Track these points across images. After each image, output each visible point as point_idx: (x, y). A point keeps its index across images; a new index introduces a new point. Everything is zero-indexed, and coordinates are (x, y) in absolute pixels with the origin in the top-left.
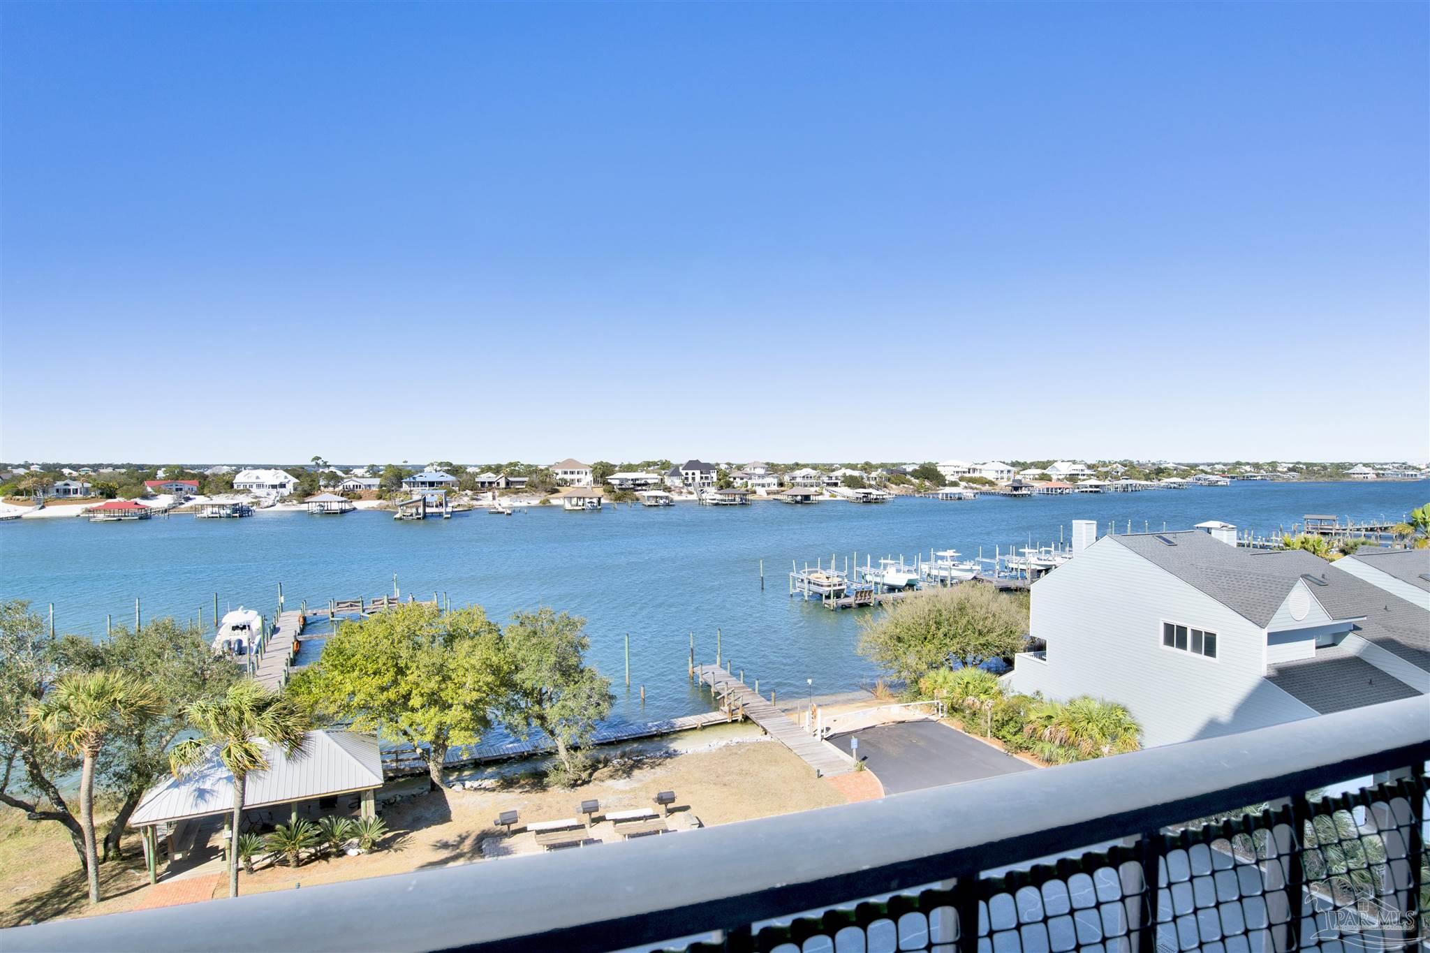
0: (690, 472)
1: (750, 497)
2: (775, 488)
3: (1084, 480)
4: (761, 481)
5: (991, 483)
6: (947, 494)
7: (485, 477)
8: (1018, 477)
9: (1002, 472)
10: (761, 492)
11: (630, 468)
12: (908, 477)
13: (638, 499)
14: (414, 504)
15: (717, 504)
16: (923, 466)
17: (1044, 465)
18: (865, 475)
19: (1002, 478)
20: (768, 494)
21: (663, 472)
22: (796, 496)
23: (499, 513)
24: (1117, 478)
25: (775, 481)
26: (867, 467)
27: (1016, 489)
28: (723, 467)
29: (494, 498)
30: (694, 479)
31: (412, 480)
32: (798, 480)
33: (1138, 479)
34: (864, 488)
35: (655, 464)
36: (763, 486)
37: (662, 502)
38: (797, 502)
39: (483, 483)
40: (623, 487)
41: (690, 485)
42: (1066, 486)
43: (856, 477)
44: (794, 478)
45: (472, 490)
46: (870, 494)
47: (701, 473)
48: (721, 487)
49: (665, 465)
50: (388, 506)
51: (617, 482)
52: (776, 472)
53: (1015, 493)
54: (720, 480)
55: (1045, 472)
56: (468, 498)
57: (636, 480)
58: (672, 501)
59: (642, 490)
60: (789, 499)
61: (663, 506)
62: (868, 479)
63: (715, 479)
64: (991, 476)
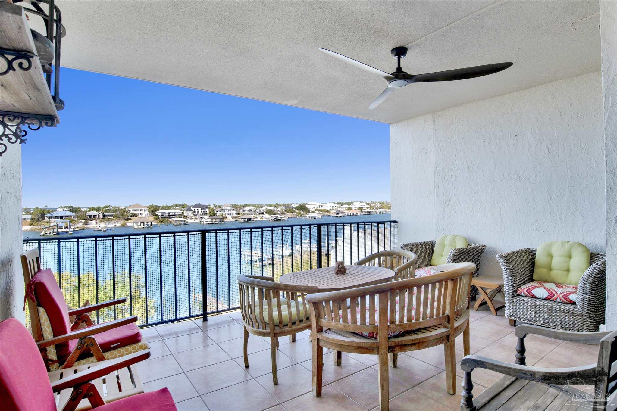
0: (196, 209)
1: (224, 220)
2: (236, 215)
3: (365, 209)
4: (229, 213)
5: (328, 212)
6: (310, 216)
7: (91, 213)
8: (339, 209)
9: (333, 207)
10: (229, 217)
11: (167, 208)
12: (294, 209)
13: (171, 222)
14: (51, 228)
15: (209, 223)
16: (300, 205)
17: (350, 204)
18: (275, 209)
19: (333, 209)
20: (233, 218)
21: (183, 209)
22: (245, 219)
23: (99, 230)
24: (377, 208)
25: (236, 212)
26: (277, 206)
27: (338, 214)
28: (212, 206)
29: (96, 223)
30: (198, 212)
31: (50, 215)
32: (246, 212)
33: (386, 209)
34: (275, 214)
35: (180, 205)
36: (230, 215)
37: (182, 223)
38: (245, 222)
39: (90, 216)
40: (164, 216)
41: (196, 215)
42: (357, 212)
43: (272, 210)
44: (244, 211)
45: (84, 220)
46: (277, 217)
47: (201, 209)
48: (211, 216)
49: (184, 206)
50: (36, 229)
51: (161, 214)
52: (236, 208)
53: (337, 215)
54: (210, 212)
55: (350, 206)
56: (82, 224)
57: (170, 213)
58: (187, 223)
59: (173, 218)
60: (242, 221)
61: (183, 225)
62: (277, 211)
63: (208, 212)
64: (328, 208)
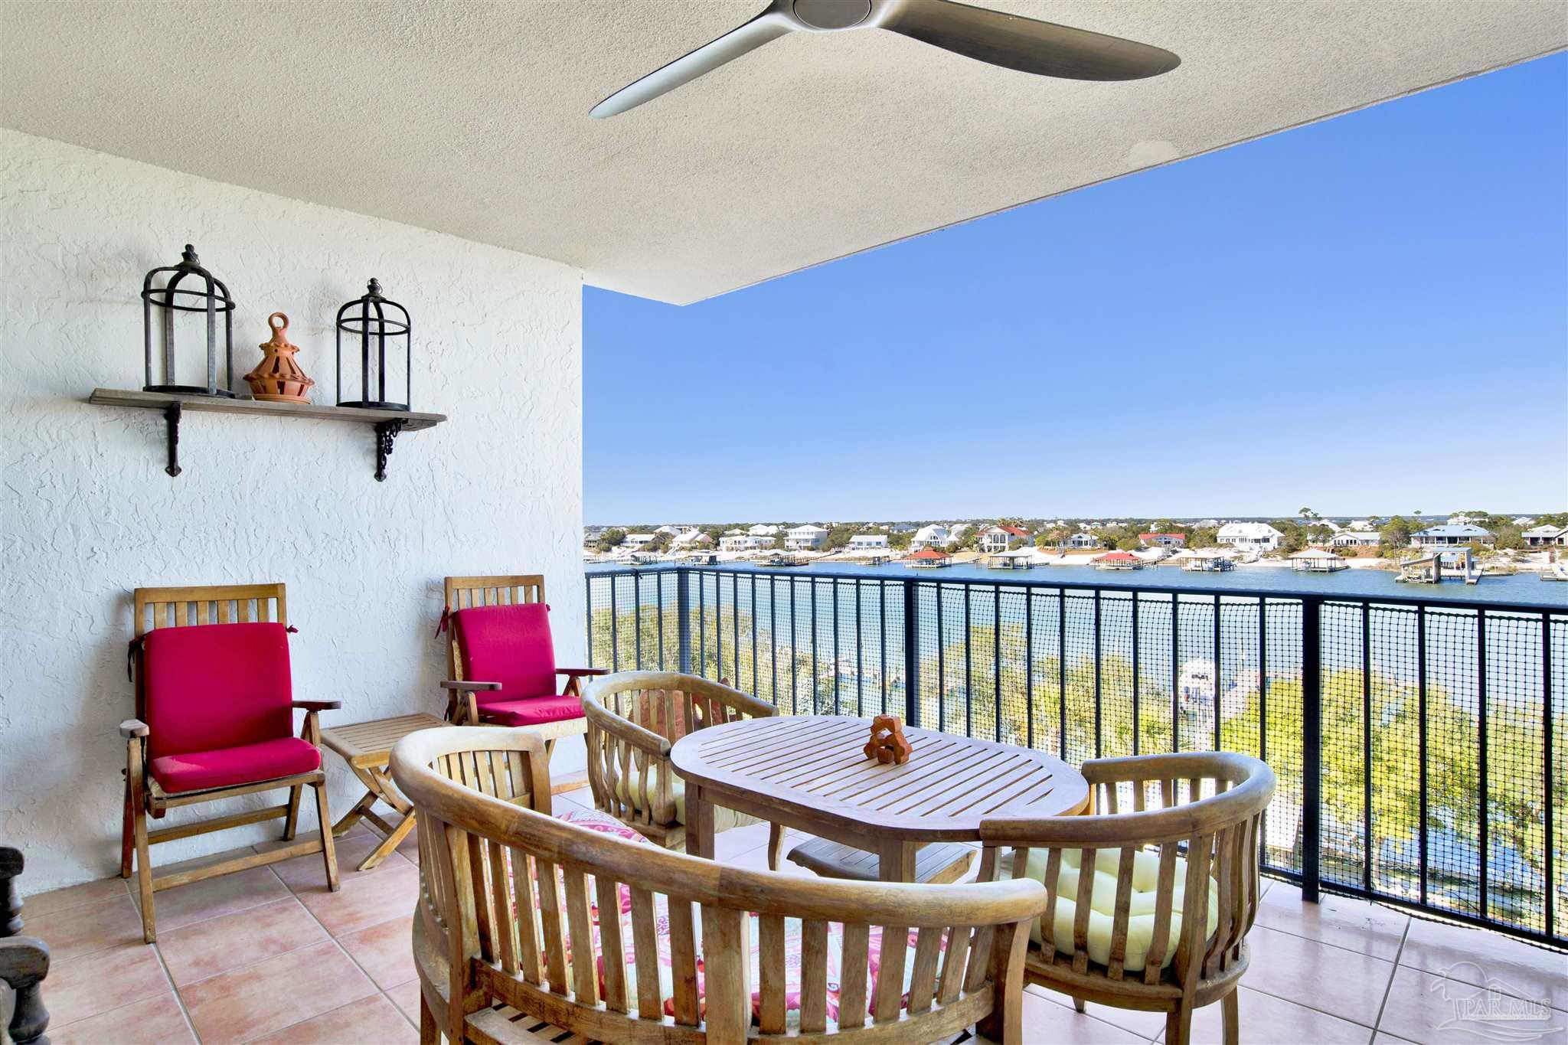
7: (1539, 532)
14: (1422, 565)
23: (1558, 580)
29: (1552, 560)
31: (1422, 534)
39: (1534, 540)
45: (1515, 548)
50: (1390, 565)
56: (1509, 559)
